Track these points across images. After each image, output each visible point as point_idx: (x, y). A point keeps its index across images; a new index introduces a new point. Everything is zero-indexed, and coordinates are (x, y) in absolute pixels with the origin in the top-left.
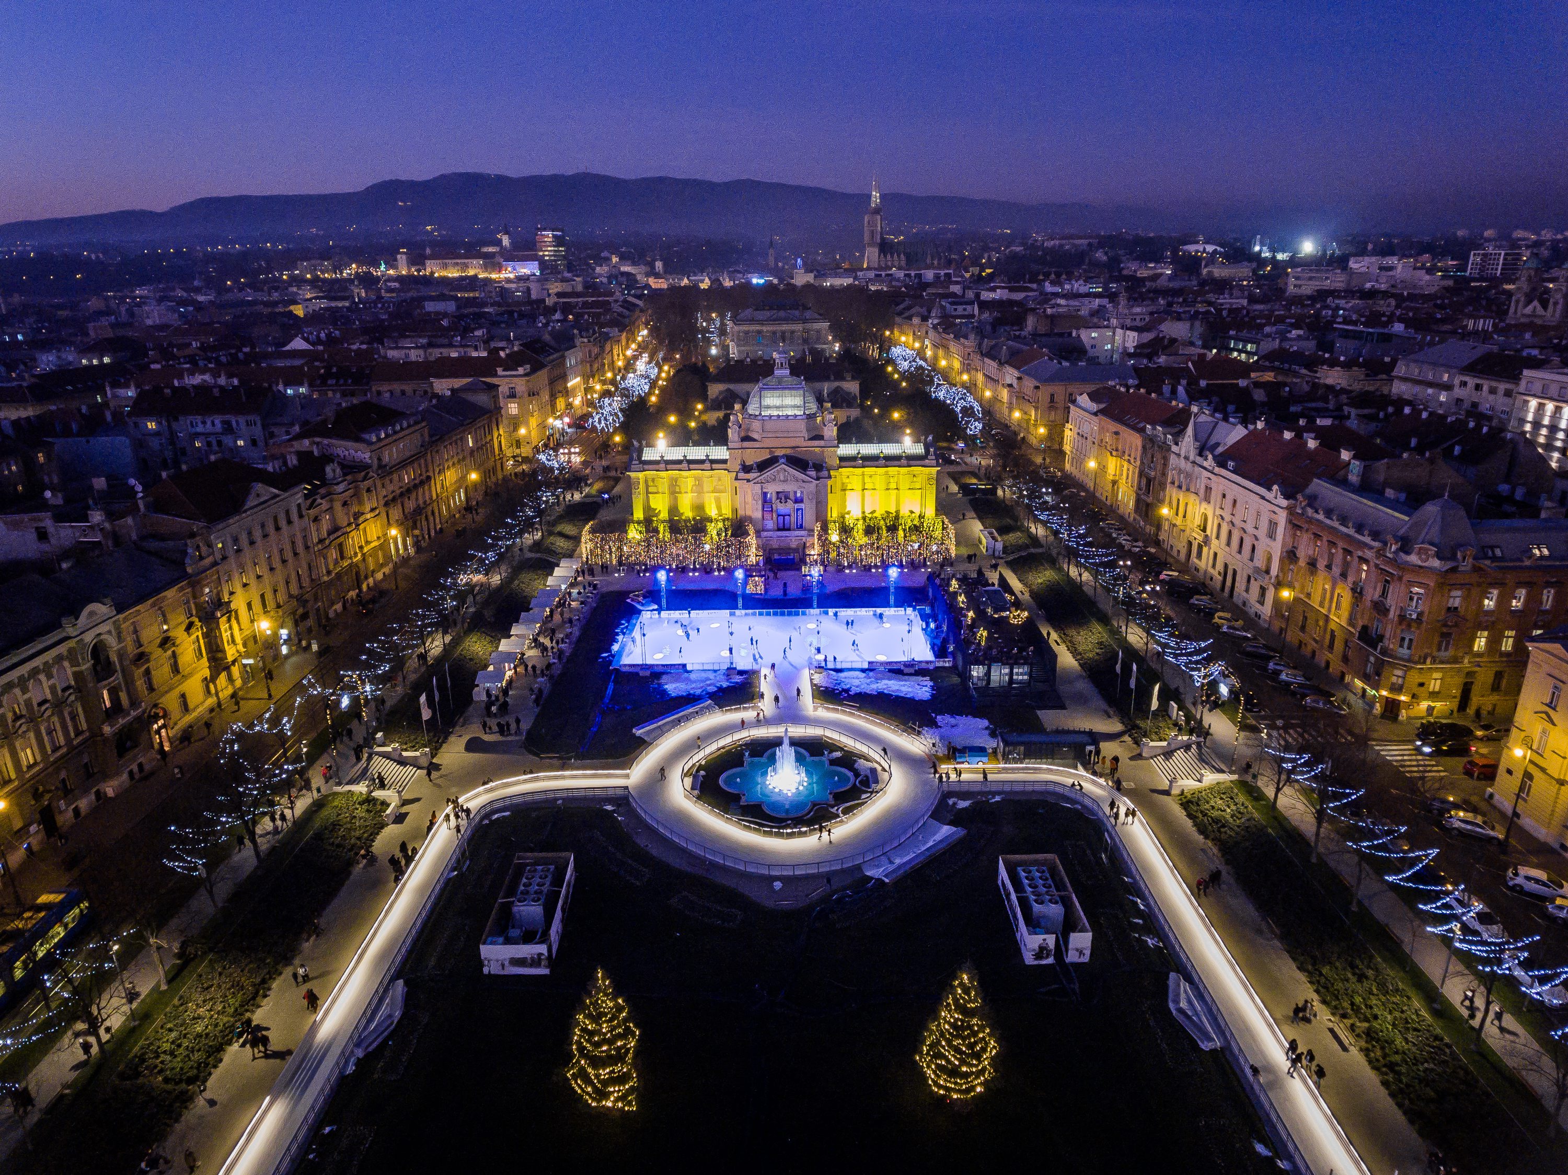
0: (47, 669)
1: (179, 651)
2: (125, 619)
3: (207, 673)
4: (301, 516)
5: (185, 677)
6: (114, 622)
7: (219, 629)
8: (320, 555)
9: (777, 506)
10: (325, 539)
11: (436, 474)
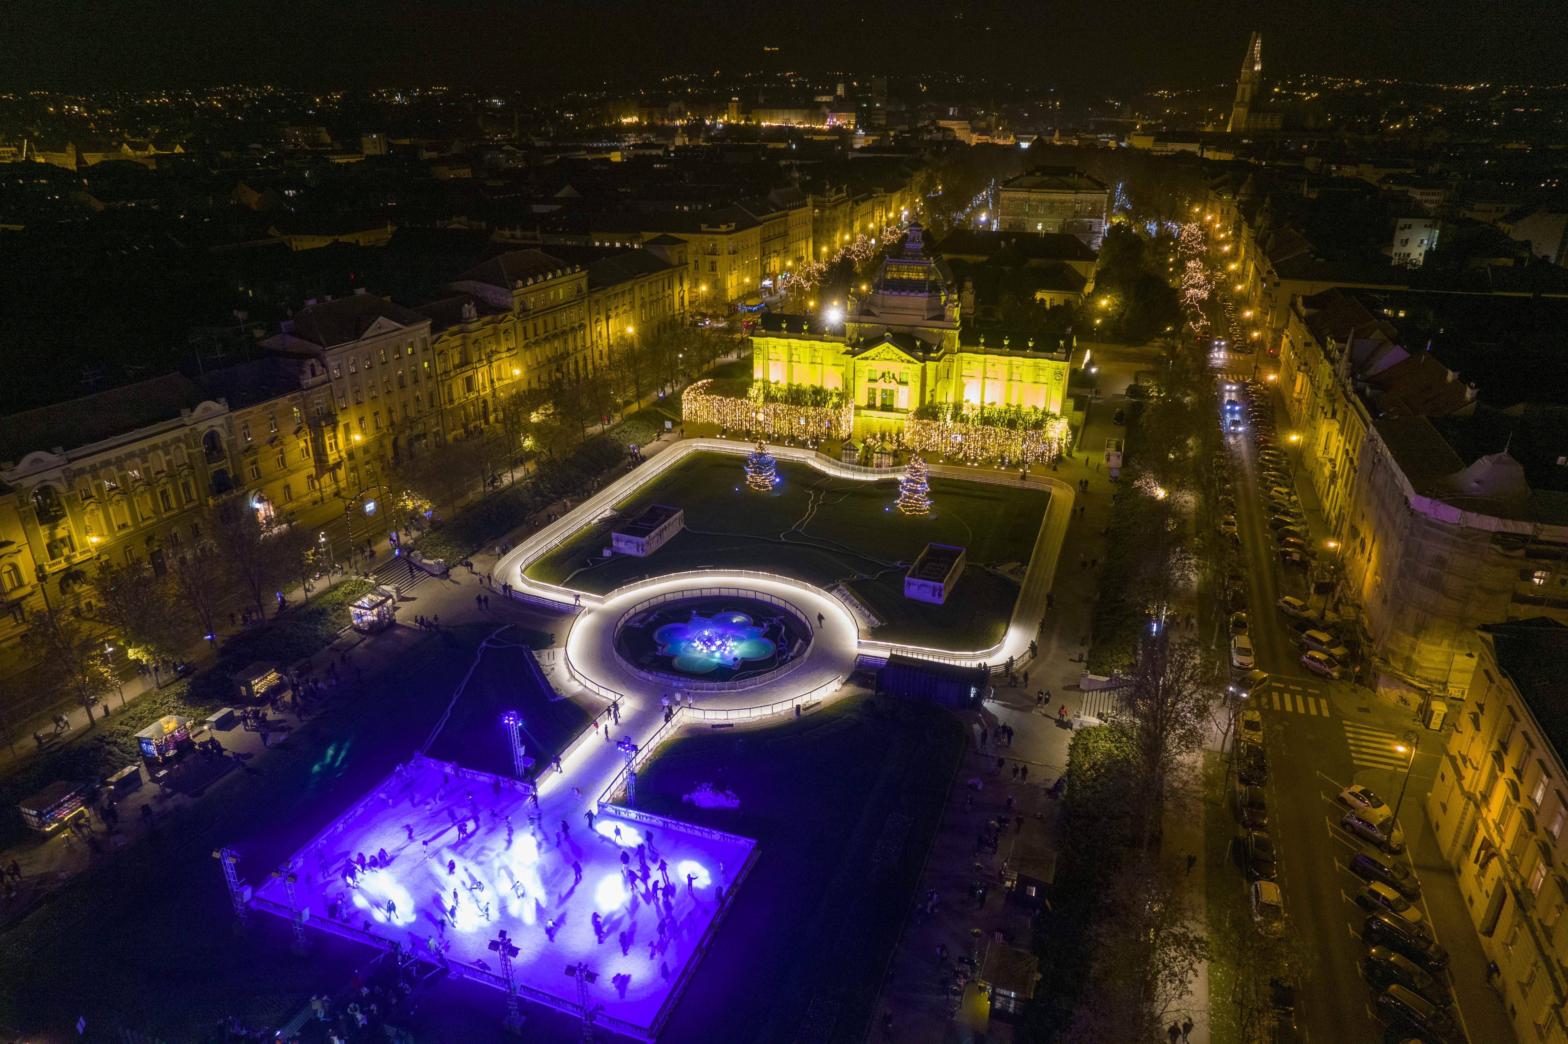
0: (165, 447)
1: (286, 449)
2: (238, 417)
3: (313, 471)
5: (291, 472)
6: (226, 418)
7: (323, 437)
8: (443, 385)
9: (880, 385)
10: (450, 371)
11: (593, 322)
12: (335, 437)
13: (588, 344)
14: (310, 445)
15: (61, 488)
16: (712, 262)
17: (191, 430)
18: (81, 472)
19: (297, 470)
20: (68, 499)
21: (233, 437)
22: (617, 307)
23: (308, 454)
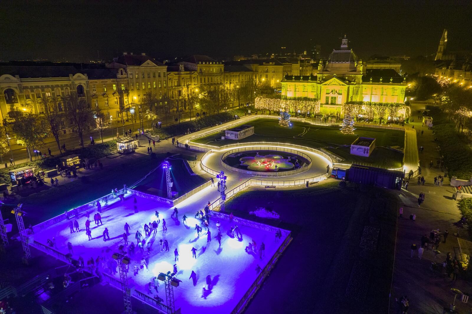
0: (62, 87)
1: (110, 99)
3: (119, 110)
4: (165, 76)
5: (110, 108)
6: (86, 81)
7: (123, 97)
8: (170, 91)
9: (331, 95)
10: (173, 87)
11: (225, 83)
12: (128, 98)
13: (223, 90)
14: (118, 100)
16: (266, 75)
17: (72, 82)
18: (26, 88)
19: (113, 108)
20: (19, 96)
21: (89, 89)
22: (233, 80)
23: (117, 103)
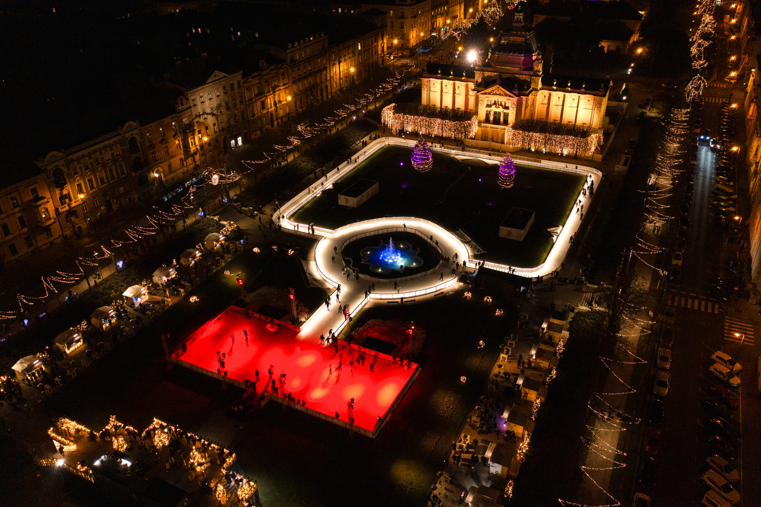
0: (111, 146)
1: (170, 145)
2: (145, 129)
3: (183, 156)
4: (239, 87)
5: (172, 157)
6: (139, 130)
7: (187, 138)
8: (249, 107)
9: (494, 109)
10: (253, 98)
11: (331, 66)
12: (194, 138)
13: (329, 78)
14: (181, 142)
15: (64, 169)
16: (401, 23)
17: (122, 137)
19: (175, 156)
20: (68, 175)
21: (143, 140)
22: (345, 56)
23: (180, 148)
